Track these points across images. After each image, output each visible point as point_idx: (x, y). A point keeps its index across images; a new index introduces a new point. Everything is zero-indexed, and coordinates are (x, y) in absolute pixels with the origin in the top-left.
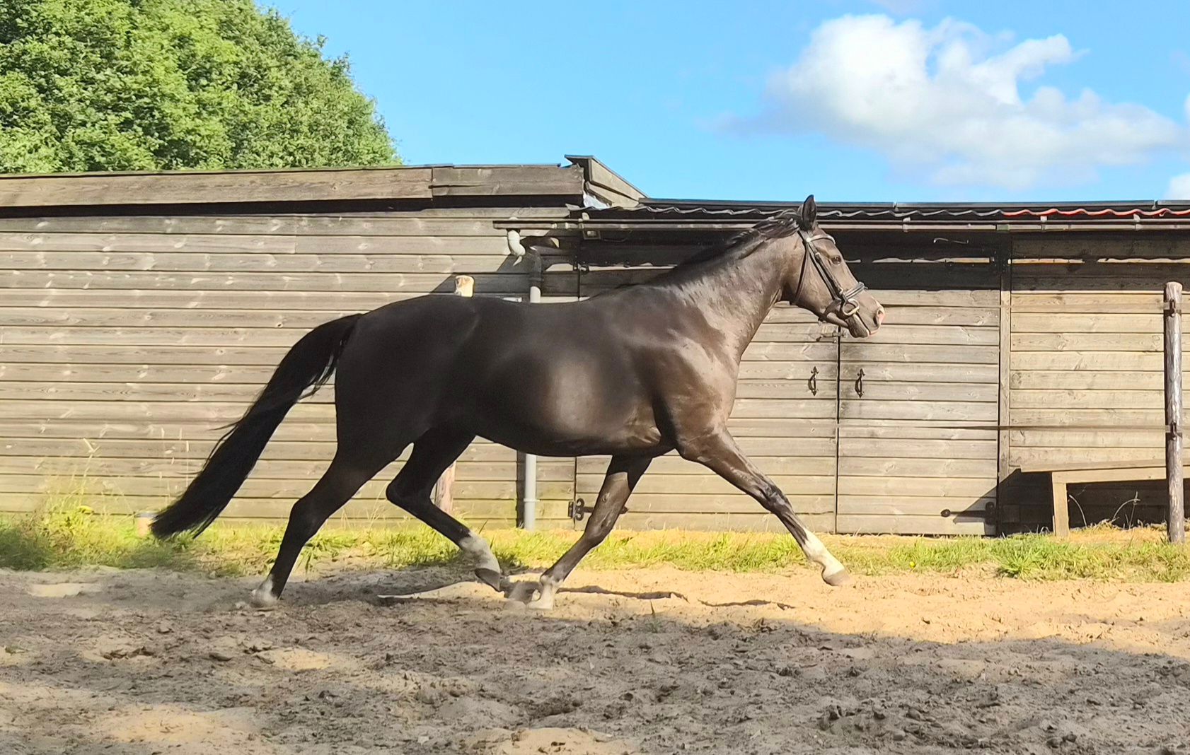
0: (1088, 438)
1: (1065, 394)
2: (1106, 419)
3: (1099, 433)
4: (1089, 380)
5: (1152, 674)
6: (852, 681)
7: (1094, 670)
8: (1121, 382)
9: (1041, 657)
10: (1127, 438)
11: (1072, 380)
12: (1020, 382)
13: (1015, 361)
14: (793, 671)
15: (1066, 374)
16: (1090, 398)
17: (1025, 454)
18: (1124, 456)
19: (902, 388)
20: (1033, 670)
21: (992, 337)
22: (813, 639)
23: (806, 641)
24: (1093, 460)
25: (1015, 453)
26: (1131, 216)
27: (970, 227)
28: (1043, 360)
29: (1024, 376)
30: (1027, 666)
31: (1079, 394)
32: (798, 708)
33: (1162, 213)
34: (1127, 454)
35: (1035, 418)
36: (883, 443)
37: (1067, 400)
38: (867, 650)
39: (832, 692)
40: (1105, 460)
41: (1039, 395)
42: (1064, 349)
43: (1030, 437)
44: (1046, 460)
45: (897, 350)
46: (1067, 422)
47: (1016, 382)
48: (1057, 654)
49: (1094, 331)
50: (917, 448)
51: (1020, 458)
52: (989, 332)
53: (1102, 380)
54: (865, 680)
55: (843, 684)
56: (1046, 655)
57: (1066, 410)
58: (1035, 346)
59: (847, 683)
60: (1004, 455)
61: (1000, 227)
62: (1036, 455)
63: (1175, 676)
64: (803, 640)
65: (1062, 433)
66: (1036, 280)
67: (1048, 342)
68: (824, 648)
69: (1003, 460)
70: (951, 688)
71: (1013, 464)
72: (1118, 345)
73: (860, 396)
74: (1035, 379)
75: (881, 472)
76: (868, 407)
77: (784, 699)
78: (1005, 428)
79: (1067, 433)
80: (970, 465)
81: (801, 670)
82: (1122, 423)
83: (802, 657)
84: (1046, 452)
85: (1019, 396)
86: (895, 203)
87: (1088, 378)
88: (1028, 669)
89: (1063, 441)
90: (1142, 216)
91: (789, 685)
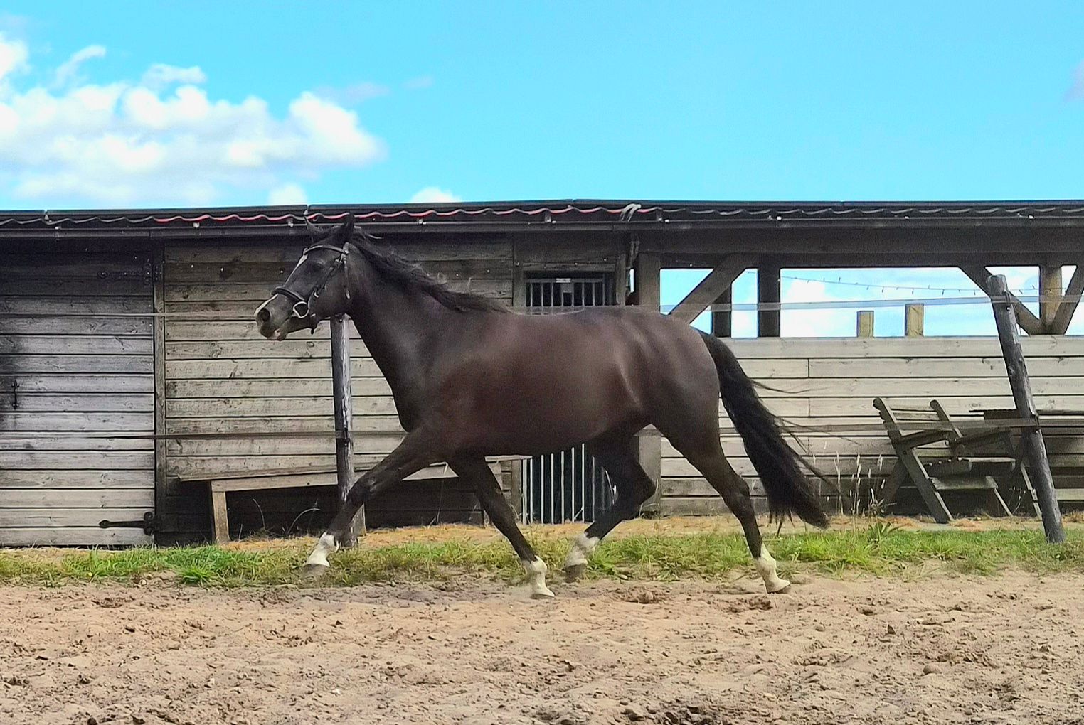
0: (245, 446)
1: (221, 404)
2: (262, 427)
3: (255, 441)
4: (244, 388)
5: (378, 675)
6: (86, 688)
7: (319, 672)
8: (276, 389)
9: (259, 662)
10: (284, 445)
11: (227, 389)
12: (176, 391)
13: (169, 369)
14: (22, 680)
15: (221, 383)
16: (246, 406)
17: (182, 464)
18: (281, 463)
19: (58, 399)
20: (258, 673)
21: (147, 346)
22: (27, 649)
23: (21, 651)
24: (250, 468)
25: (172, 462)
26: (284, 221)
27: (124, 234)
28: (197, 369)
29: (179, 386)
30: (252, 670)
31: (235, 403)
32: (48, 716)
33: (315, 218)
34: (284, 461)
35: (191, 427)
36: (38, 455)
37: (222, 408)
38: (85, 658)
39: (72, 700)
40: (262, 468)
41: (194, 404)
42: (219, 357)
43: (187, 447)
44: (203, 469)
45: (52, 360)
46: (224, 430)
47: (172, 392)
48: (274, 658)
49: (249, 338)
50: (74, 460)
51: (177, 467)
52: (144, 341)
53: (256, 388)
54: (99, 687)
55: (79, 691)
56: (262, 659)
57: (222, 419)
58: (189, 355)
59: (83, 691)
60: (160, 465)
61: (153, 234)
62: (193, 464)
63: (401, 676)
64: (17, 650)
65: (219, 441)
66: (189, 287)
67: (202, 350)
68: (39, 658)
69: (160, 470)
70: (188, 692)
71: (170, 474)
72: (272, 352)
73: (15, 407)
74: (190, 388)
75: (38, 484)
76: (25, 420)
77: (28, 708)
78: (161, 437)
79: (223, 441)
80: (127, 476)
81: (29, 679)
82: (278, 430)
83: (23, 667)
84: (203, 460)
85: (175, 405)
86: (46, 210)
87: (244, 386)
88: (253, 673)
89: (220, 450)
90: (295, 221)
91: (26, 694)
